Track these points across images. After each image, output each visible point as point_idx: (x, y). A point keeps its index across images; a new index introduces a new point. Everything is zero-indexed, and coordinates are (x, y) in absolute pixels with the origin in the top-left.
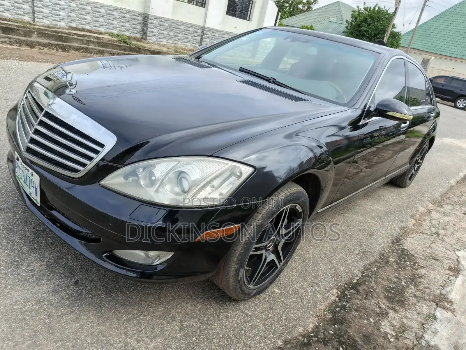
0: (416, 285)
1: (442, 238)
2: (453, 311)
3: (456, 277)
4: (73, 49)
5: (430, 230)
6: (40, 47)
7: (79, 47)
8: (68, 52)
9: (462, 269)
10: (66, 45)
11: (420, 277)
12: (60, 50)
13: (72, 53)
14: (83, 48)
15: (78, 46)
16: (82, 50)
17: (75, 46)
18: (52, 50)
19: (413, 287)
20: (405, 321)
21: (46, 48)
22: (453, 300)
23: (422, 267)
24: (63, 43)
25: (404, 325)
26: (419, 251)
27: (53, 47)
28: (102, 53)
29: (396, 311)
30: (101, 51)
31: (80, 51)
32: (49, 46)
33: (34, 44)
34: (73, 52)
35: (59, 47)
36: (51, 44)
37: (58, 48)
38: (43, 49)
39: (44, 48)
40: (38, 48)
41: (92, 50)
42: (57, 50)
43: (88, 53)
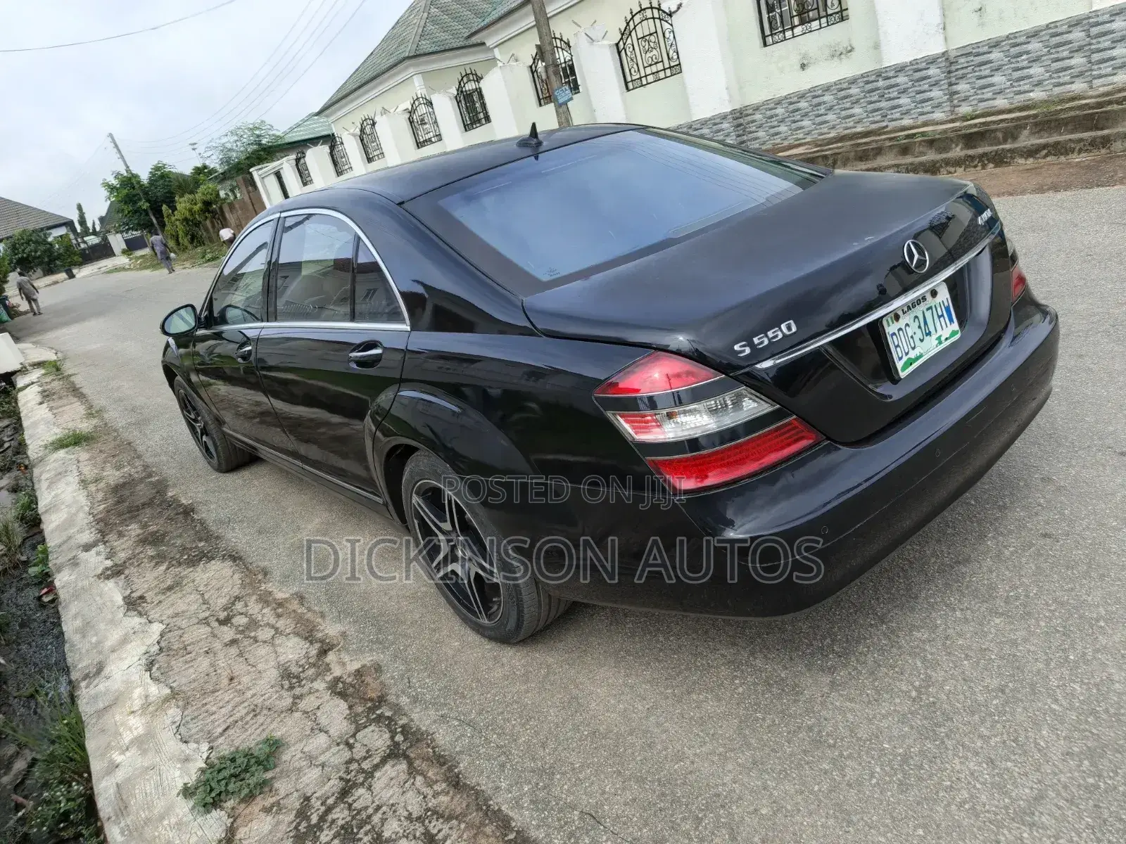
0: (152, 557)
1: (208, 625)
2: (99, 577)
3: (124, 598)
4: (1022, 156)
5: (242, 614)
6: (948, 168)
7: (1034, 147)
8: (1008, 164)
9: (129, 613)
10: (1003, 149)
11: (157, 564)
12: (991, 165)
13: (1019, 165)
14: (1045, 146)
15: (1032, 145)
16: (1045, 152)
17: (1024, 147)
18: (972, 169)
19: (152, 554)
20: (125, 539)
21: (960, 167)
22: (106, 581)
23: (168, 569)
24: (995, 148)
25: (124, 536)
26: (197, 574)
27: (976, 162)
28: (1102, 143)
29: (138, 535)
30: (1098, 140)
31: (1038, 156)
32: (967, 163)
33: (938, 165)
34: (1021, 161)
35: (988, 160)
36: (970, 156)
37: (986, 162)
38: (955, 172)
39: (957, 168)
40: (945, 172)
41: (1073, 146)
42: (984, 167)
43: (1062, 154)
